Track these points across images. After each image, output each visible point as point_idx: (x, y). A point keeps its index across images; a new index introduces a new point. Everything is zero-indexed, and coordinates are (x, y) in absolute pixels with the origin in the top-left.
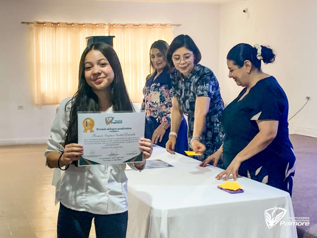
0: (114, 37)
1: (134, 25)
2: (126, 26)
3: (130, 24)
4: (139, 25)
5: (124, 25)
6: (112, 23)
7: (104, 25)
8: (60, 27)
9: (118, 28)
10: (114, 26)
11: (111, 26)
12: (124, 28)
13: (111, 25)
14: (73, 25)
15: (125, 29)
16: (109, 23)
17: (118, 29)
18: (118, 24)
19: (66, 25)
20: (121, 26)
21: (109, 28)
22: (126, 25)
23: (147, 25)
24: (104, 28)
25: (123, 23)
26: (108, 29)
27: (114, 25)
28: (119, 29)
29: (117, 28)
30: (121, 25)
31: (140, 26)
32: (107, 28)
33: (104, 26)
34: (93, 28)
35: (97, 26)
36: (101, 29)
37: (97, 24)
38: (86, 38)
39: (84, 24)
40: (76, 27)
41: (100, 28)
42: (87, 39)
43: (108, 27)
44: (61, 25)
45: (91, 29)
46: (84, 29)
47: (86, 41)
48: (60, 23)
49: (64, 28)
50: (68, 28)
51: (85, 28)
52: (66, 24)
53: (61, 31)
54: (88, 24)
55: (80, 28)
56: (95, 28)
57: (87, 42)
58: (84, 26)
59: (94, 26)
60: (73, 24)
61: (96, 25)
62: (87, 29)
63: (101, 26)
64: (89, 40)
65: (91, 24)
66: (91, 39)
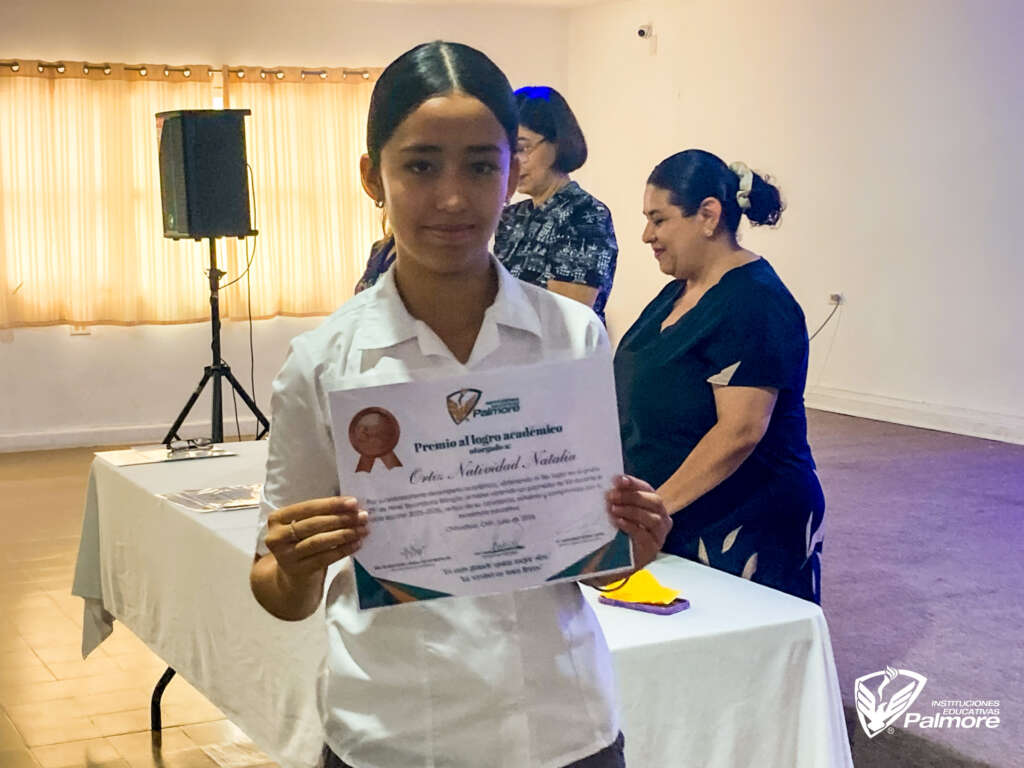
0: (248, 112)
1: (303, 72)
2: (280, 76)
3: (292, 70)
4: (319, 73)
5: (270, 73)
6: (234, 65)
7: (210, 70)
8: (67, 77)
9: (255, 82)
10: (241, 74)
11: (232, 75)
12: (272, 83)
13: (230, 71)
14: (107, 71)
15: (276, 86)
16: (225, 67)
17: (253, 85)
18: (252, 69)
19: (86, 71)
20: (263, 75)
21: (226, 81)
22: (280, 72)
23: (345, 72)
24: (208, 80)
25: (269, 65)
26: (222, 86)
27: (241, 71)
28: (259, 84)
29: (250, 82)
30: (263, 71)
31: (323, 76)
32: (218, 79)
33: (210, 73)
34: (175, 82)
35: (187, 73)
36: (198, 84)
37: (187, 69)
38: (158, 116)
39: (143, 68)
40: (120, 79)
41: (195, 80)
42: (162, 120)
43: (222, 79)
44: (68, 69)
45: (166, 83)
46: (145, 82)
47: (157, 126)
48: (66, 65)
49: (79, 80)
50: (91, 78)
51: (149, 80)
52: (86, 66)
53: (71, 89)
54: (156, 67)
55: (131, 80)
56: (181, 81)
57: (161, 129)
58: (143, 72)
59: (173, 75)
60: (107, 66)
61: (183, 71)
62: (153, 84)
63: (201, 74)
64: (165, 122)
65: (166, 68)
66: (172, 119)
